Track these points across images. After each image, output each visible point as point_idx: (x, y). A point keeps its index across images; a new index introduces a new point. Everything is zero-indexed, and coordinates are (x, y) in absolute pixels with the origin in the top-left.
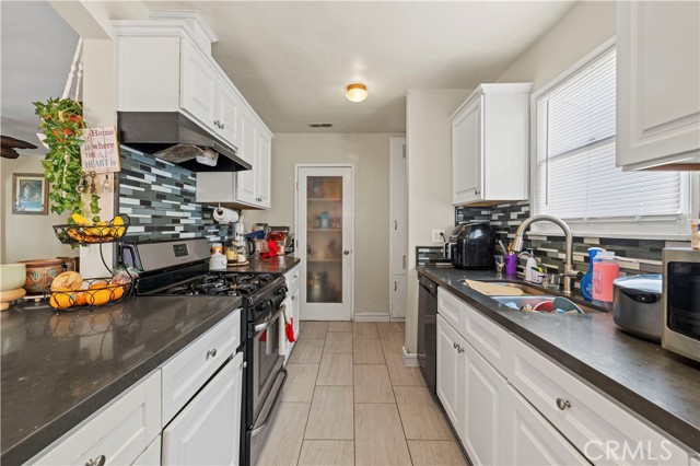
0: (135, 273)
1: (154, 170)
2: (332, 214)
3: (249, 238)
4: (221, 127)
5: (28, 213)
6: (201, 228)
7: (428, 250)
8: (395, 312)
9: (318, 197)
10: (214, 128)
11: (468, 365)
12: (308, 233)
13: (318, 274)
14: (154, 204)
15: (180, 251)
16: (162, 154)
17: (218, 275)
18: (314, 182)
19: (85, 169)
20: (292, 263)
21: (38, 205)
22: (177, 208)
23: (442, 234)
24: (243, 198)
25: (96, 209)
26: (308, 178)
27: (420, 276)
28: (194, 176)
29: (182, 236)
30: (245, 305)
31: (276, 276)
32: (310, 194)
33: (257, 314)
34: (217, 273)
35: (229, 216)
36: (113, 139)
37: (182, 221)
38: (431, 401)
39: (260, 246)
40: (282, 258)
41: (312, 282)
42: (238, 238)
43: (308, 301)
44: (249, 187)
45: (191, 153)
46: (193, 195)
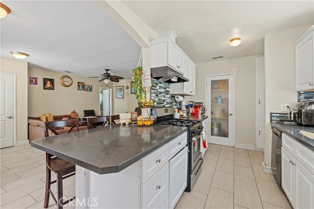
0: (156, 117)
1: (159, 85)
2: (223, 97)
3: (187, 107)
4: (179, 67)
5: (119, 98)
6: (171, 103)
7: (278, 115)
8: (260, 146)
9: (216, 89)
10: (177, 68)
11: (298, 171)
12: (212, 105)
13: (217, 124)
14: (159, 95)
15: (166, 111)
16: (161, 79)
17: (178, 120)
18: (214, 83)
19: (143, 86)
20: (204, 118)
21: (121, 96)
22: (164, 96)
23: (288, 107)
24: (186, 92)
25: (146, 98)
26: (212, 81)
27: (272, 128)
28: (169, 85)
29: (166, 106)
30: (189, 130)
31: (199, 122)
32: (212, 88)
33: (193, 134)
34: (177, 119)
35: (180, 99)
36: (150, 77)
37: (166, 101)
38: (278, 190)
39: (192, 110)
40: (200, 116)
41: (213, 127)
42: (183, 107)
43: (211, 135)
44: (187, 88)
45: (169, 78)
46: (169, 92)
